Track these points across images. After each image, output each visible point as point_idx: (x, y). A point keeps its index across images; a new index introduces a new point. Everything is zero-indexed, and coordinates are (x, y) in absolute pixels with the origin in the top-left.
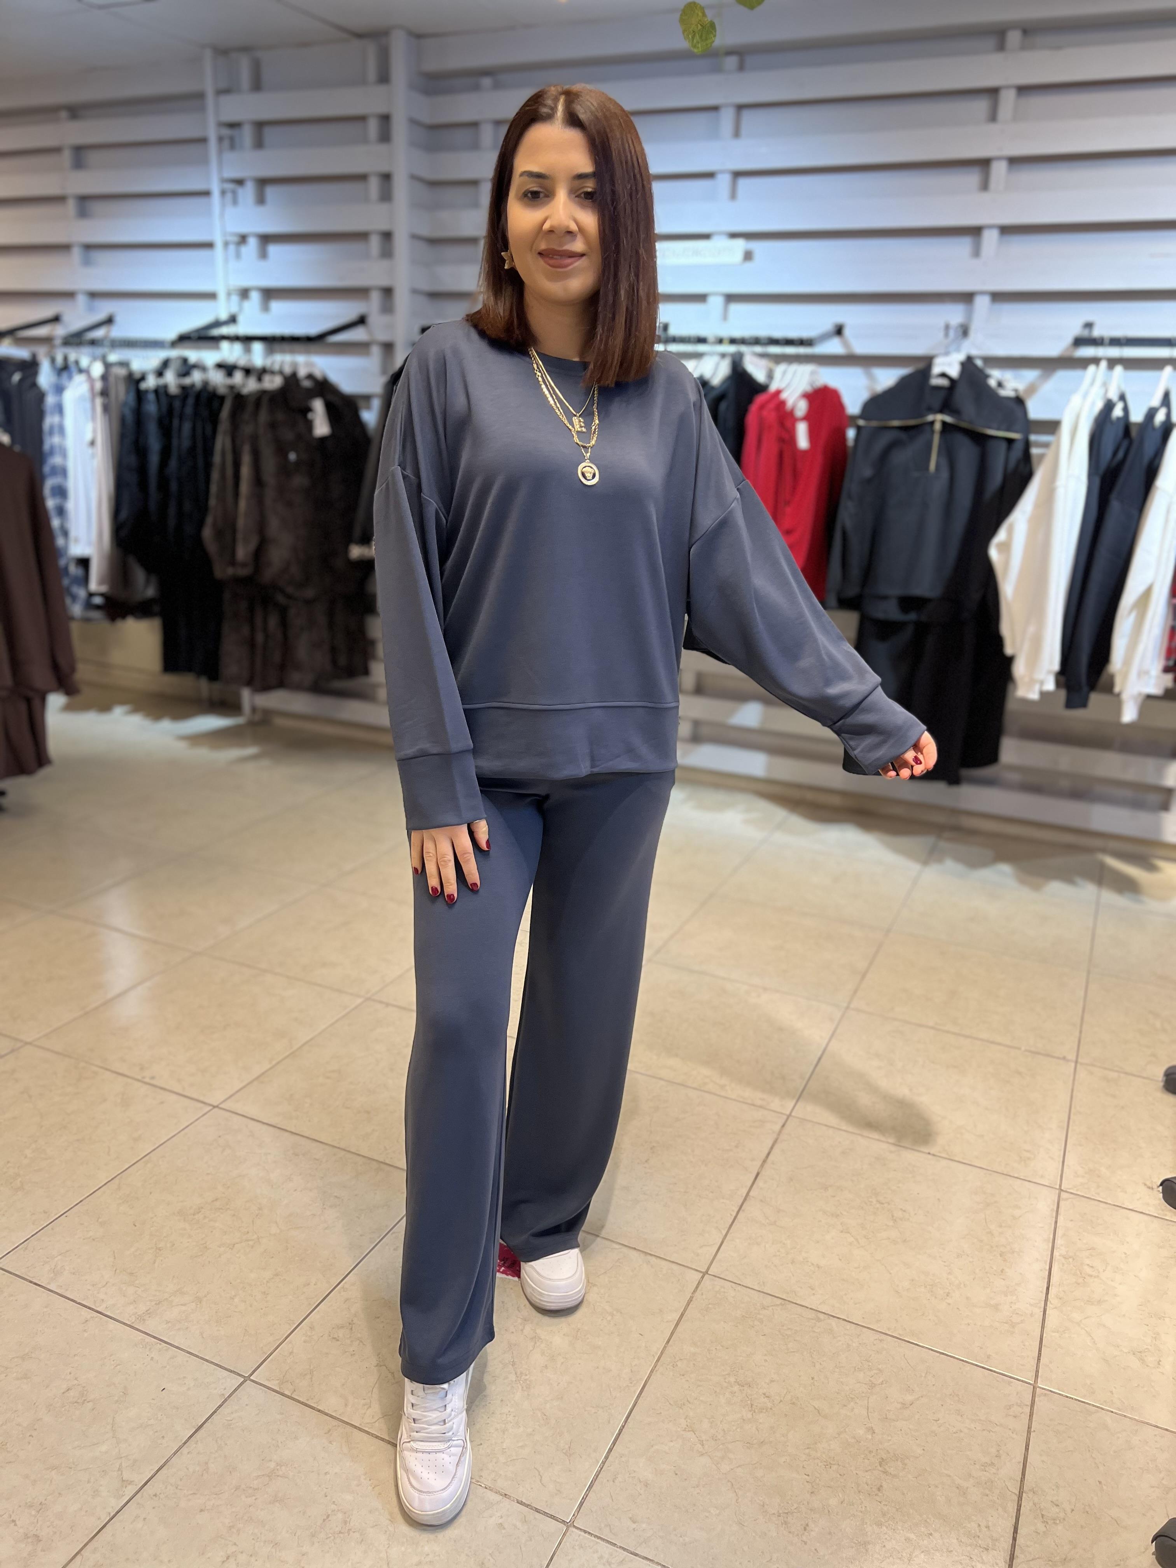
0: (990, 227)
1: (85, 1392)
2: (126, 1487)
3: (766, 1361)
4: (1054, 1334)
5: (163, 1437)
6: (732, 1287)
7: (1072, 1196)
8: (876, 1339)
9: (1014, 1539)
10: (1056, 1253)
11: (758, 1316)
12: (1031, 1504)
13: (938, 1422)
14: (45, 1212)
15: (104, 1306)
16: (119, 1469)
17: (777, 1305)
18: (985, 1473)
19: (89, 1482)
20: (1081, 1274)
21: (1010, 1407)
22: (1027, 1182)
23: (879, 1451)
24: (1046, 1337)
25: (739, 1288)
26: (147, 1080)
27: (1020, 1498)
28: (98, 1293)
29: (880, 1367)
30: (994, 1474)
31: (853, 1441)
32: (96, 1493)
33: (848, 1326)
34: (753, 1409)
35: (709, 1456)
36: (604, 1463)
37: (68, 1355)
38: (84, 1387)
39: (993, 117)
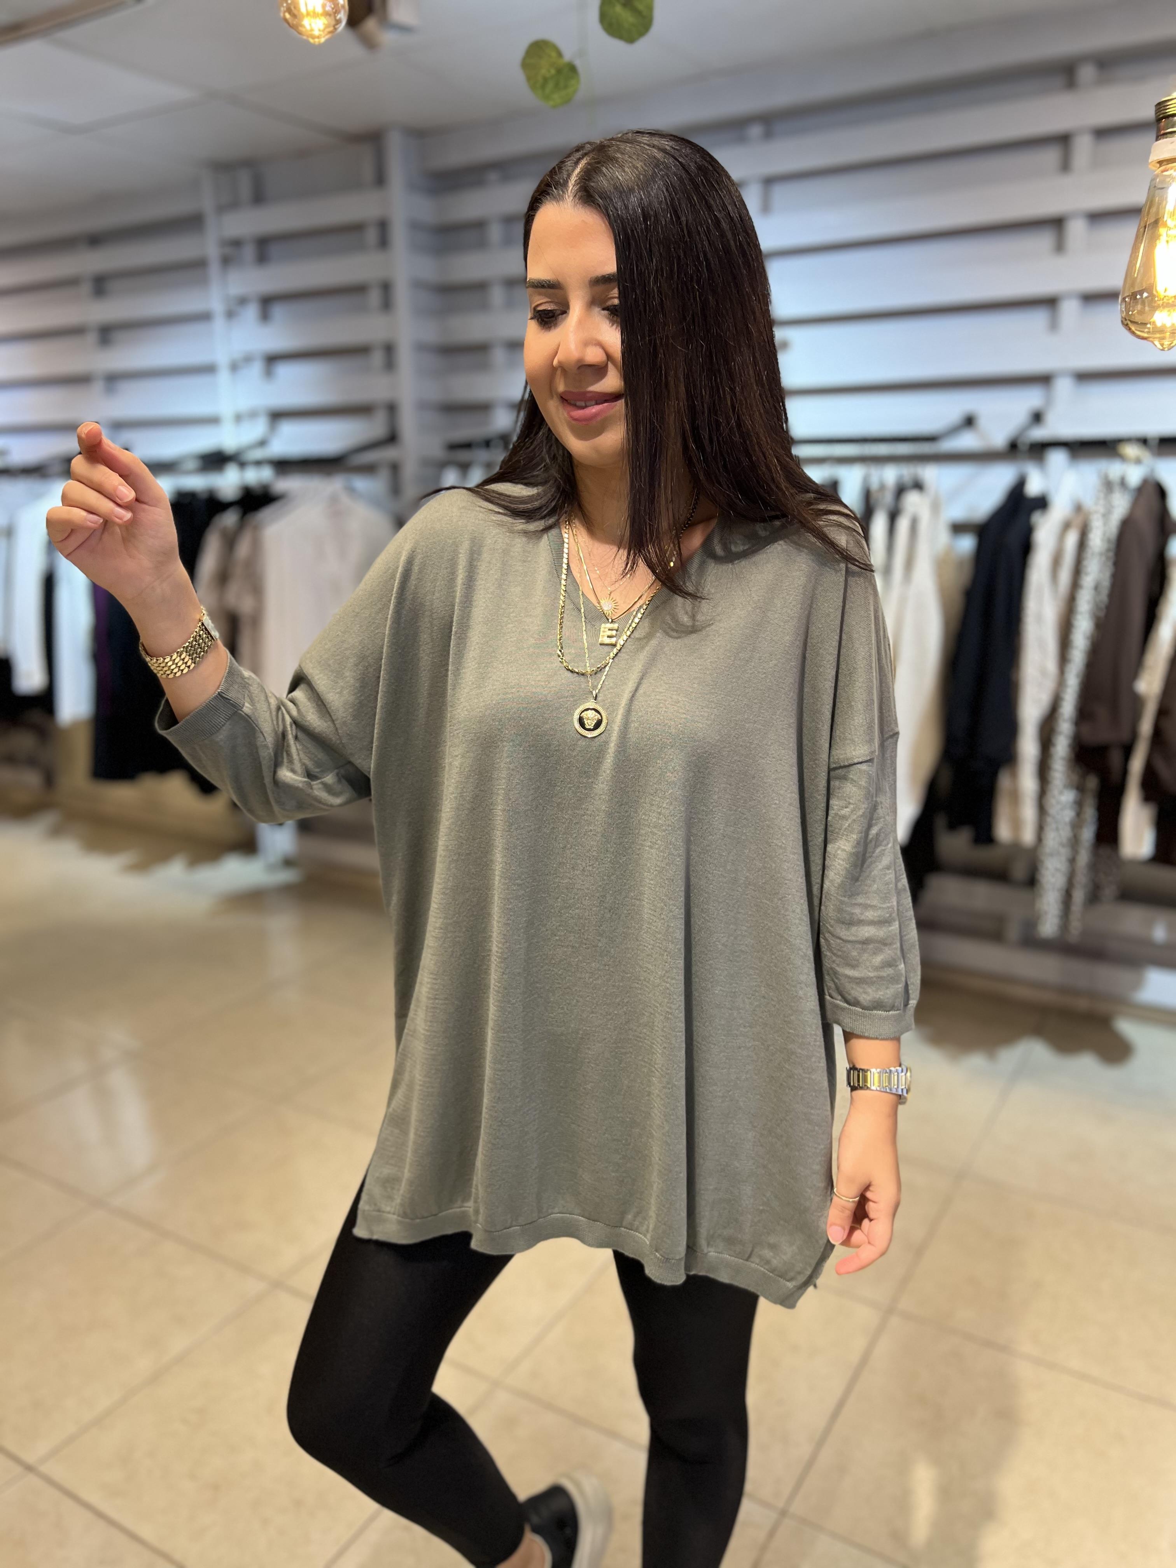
0: (1070, 295)
39: (1065, 166)
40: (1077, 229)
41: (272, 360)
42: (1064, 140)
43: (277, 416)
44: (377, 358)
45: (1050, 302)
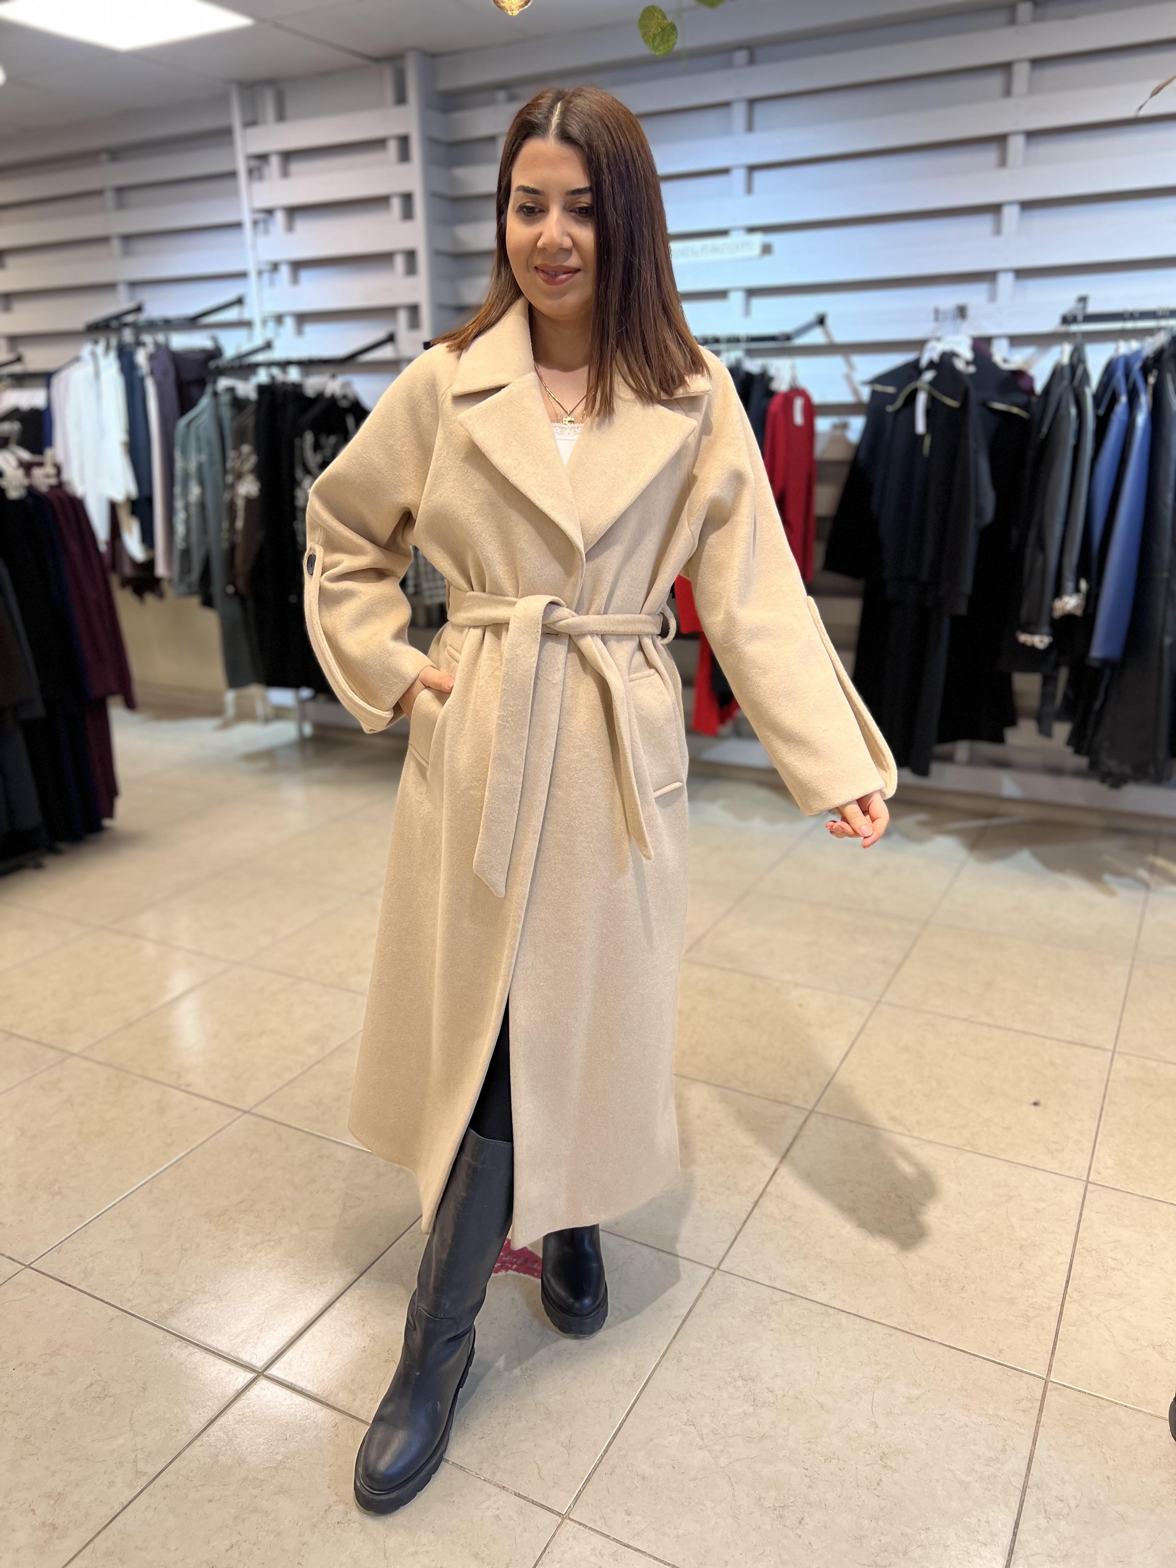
0: (1011, 203)
1: (107, 1387)
2: (140, 1478)
3: (771, 1355)
4: (1070, 1328)
5: (178, 1430)
6: (742, 1283)
7: (1101, 1188)
8: (886, 1334)
9: (1015, 1534)
10: (1078, 1246)
11: (767, 1311)
12: (1034, 1499)
13: (944, 1416)
14: (81, 1216)
15: (130, 1304)
16: (134, 1461)
17: (787, 1300)
18: (988, 1467)
19: (105, 1473)
20: (1103, 1266)
21: (1020, 1401)
22: (1054, 1175)
23: (881, 1445)
24: (1062, 1331)
25: (749, 1283)
26: (183, 1087)
27: (1024, 1492)
28: (125, 1293)
29: (887, 1361)
30: (998, 1468)
31: (856, 1435)
32: (112, 1483)
33: (858, 1320)
34: (756, 1403)
35: (709, 1450)
36: (603, 1456)
37: (93, 1353)
38: (107, 1382)
39: (1008, 92)
40: (1016, 144)
41: (298, 266)
42: (1006, 67)
43: (303, 319)
44: (400, 262)
45: (995, 209)
